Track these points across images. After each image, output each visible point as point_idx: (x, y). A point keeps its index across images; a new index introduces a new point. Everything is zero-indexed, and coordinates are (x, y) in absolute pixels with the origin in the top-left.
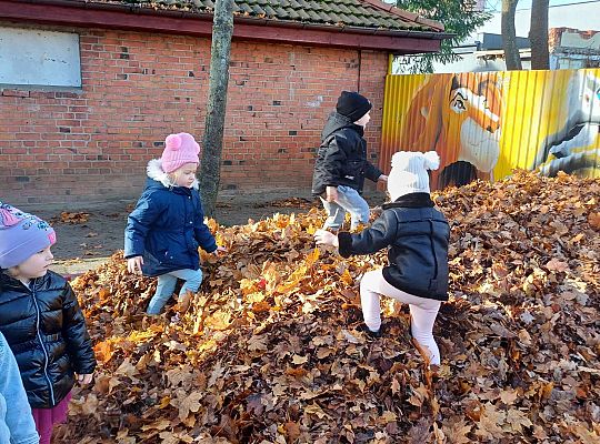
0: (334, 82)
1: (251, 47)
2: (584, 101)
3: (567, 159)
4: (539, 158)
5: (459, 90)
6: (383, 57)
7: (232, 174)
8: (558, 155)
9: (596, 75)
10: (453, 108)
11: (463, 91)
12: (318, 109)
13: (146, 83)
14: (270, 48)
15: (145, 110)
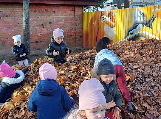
0: (67, 16)
1: (40, 6)
2: (138, 17)
3: (134, 35)
4: (126, 35)
5: (103, 16)
6: (81, 7)
7: (38, 45)
8: (132, 34)
9: (141, 9)
10: (101, 21)
11: (104, 16)
12: (63, 24)
13: (8, 19)
14: (46, 7)
15: (8, 28)
